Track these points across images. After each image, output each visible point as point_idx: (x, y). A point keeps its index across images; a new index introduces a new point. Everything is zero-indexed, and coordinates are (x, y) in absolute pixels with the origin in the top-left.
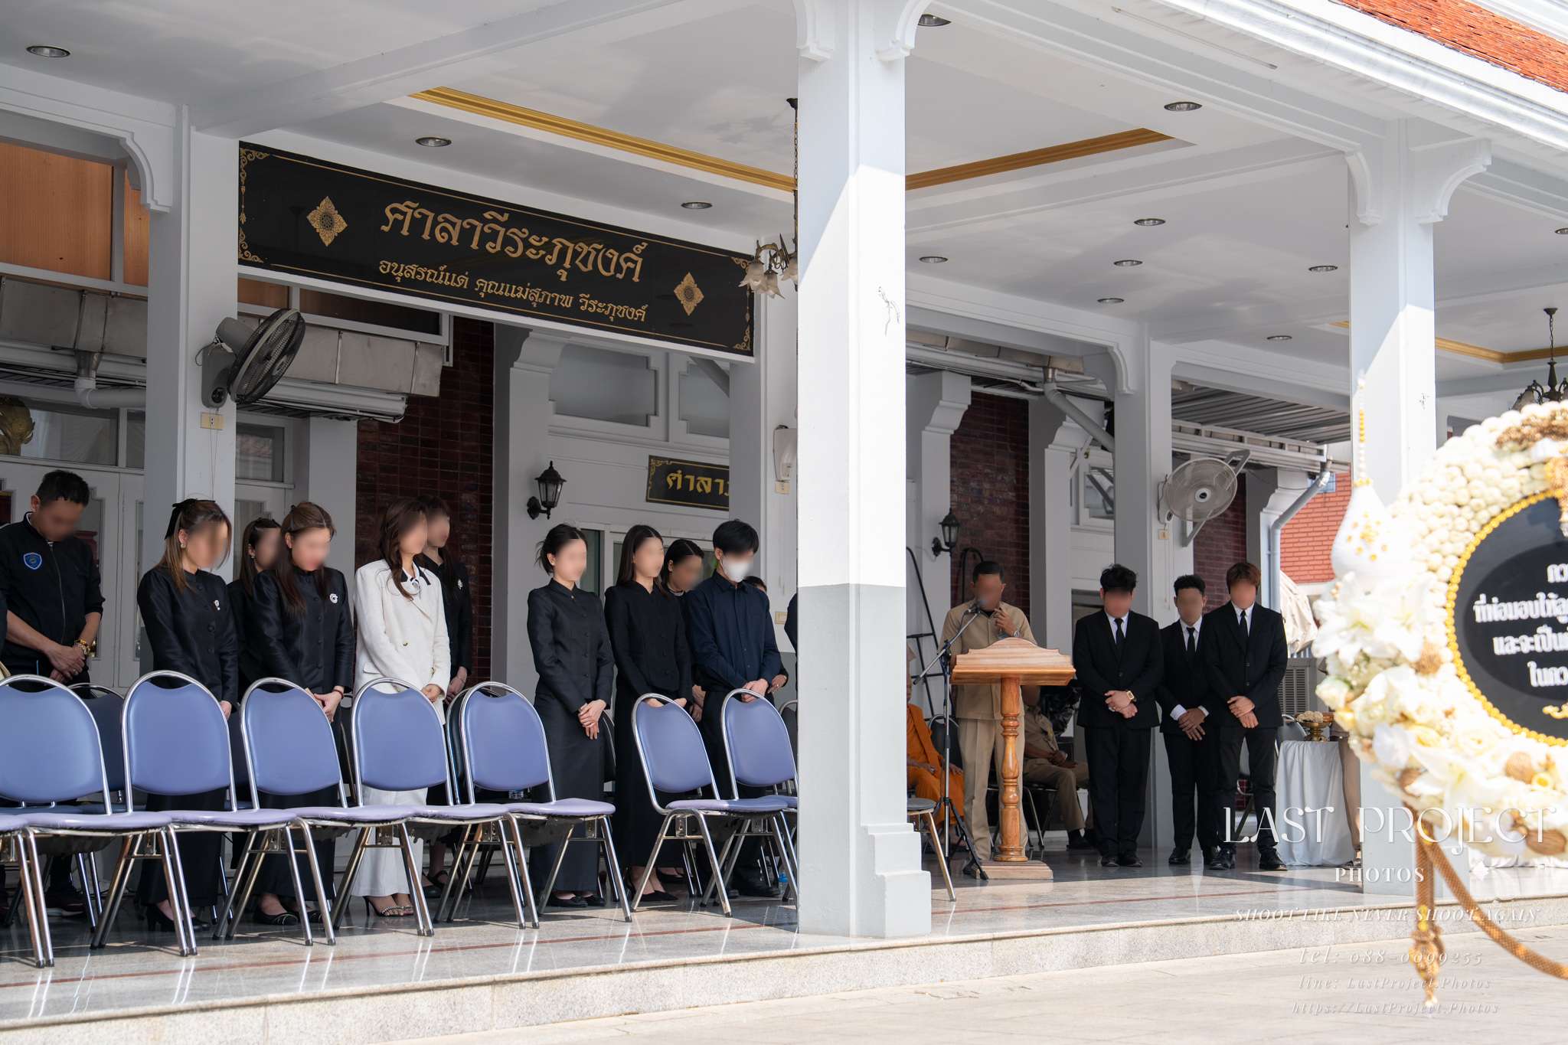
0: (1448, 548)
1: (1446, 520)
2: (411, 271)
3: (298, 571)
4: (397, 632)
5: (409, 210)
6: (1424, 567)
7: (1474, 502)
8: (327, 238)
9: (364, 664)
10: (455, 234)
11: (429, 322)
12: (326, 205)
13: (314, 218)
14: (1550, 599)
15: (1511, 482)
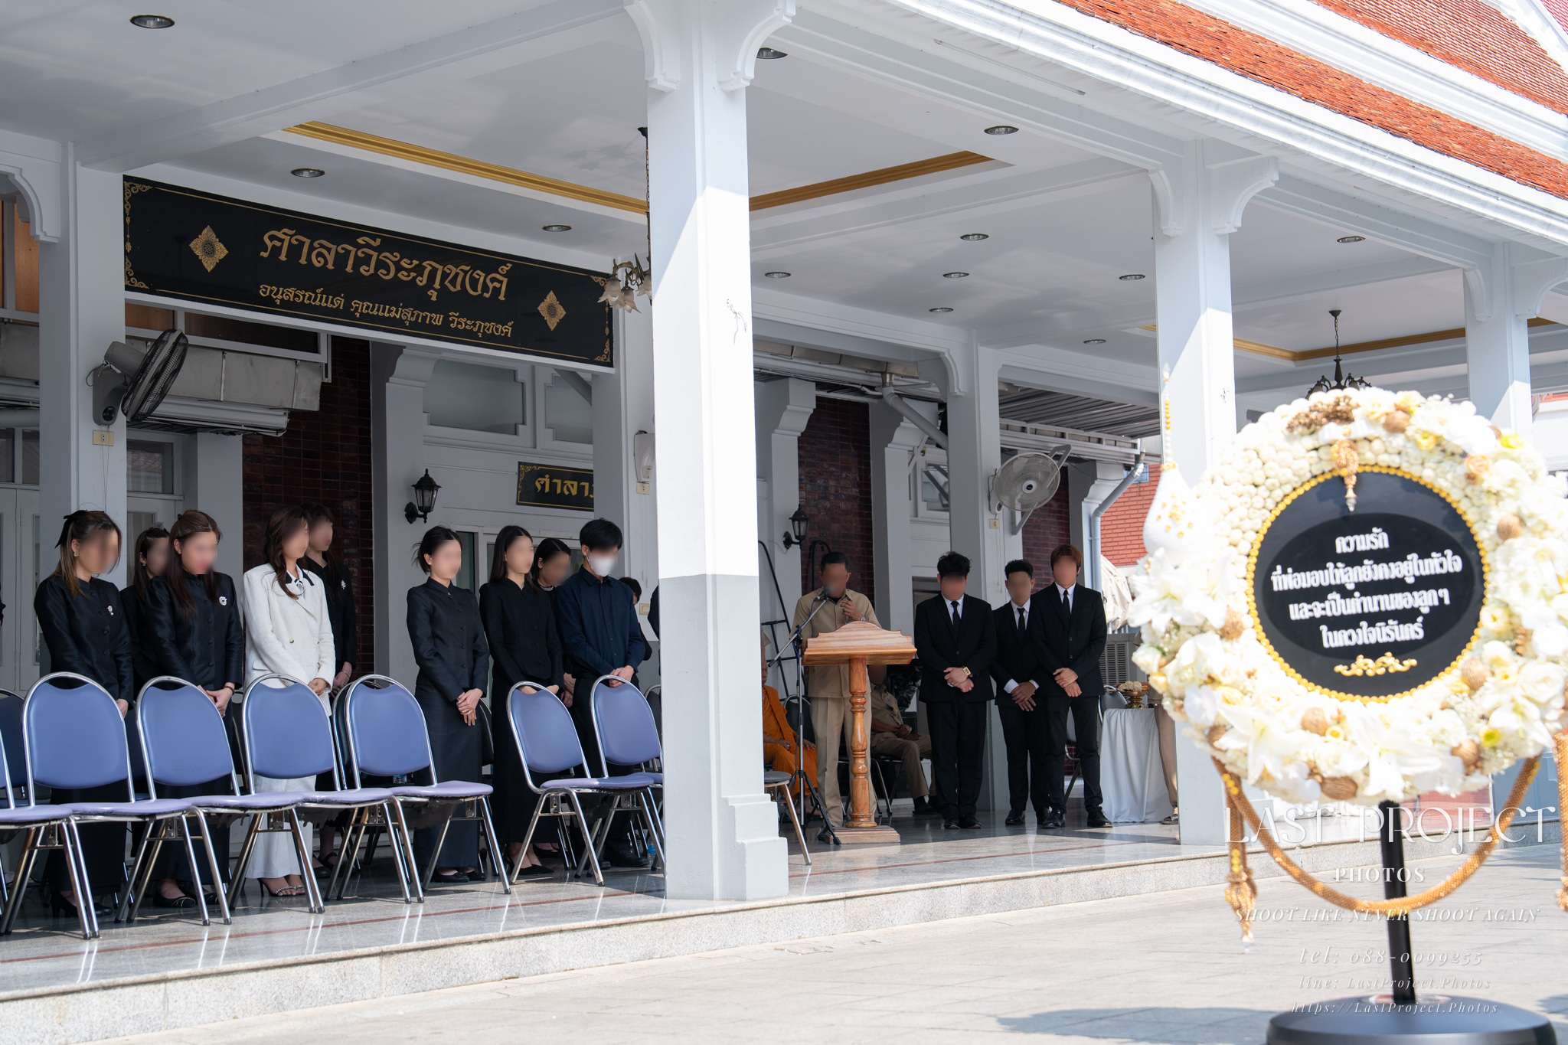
0: (1247, 525)
1: (1242, 499)
2: (289, 294)
3: (188, 576)
4: (283, 629)
5: (286, 236)
6: (1227, 541)
7: (1269, 481)
8: (209, 265)
9: (253, 662)
10: (331, 259)
11: (307, 341)
12: (208, 233)
13: (196, 246)
14: (1338, 568)
15: (1302, 463)
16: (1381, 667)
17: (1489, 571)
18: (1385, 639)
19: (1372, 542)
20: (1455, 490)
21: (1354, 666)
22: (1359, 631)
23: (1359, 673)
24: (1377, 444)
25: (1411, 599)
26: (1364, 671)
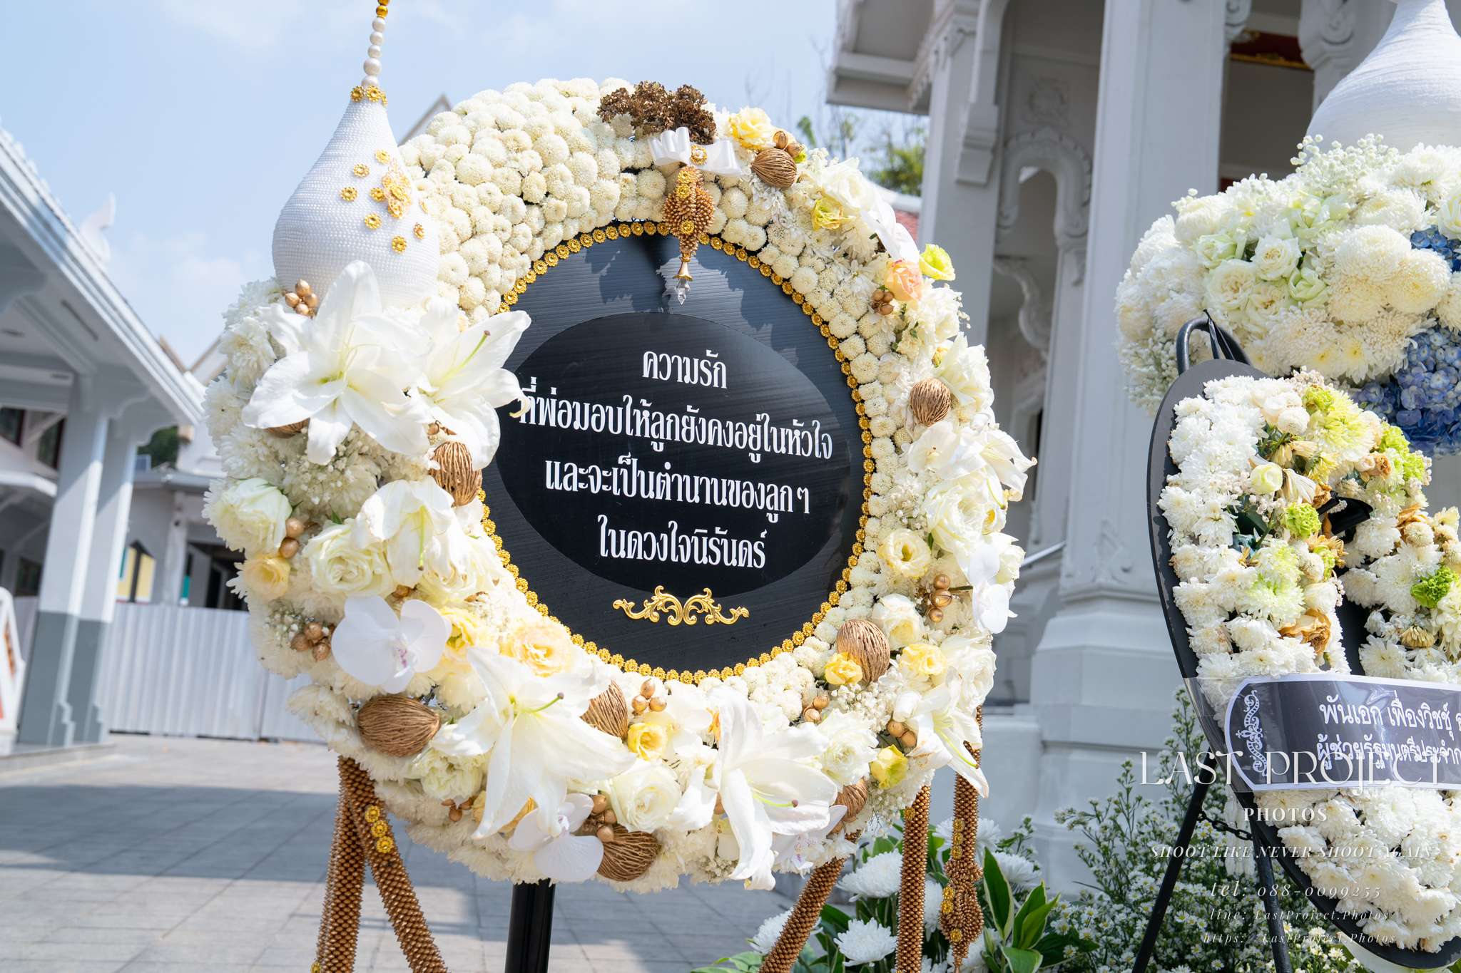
1: (502, 222)
14: (642, 408)
15: (613, 189)
16: (693, 612)
17: (875, 471)
18: (705, 560)
19: (701, 373)
20: (843, 317)
21: (648, 605)
22: (664, 536)
23: (655, 618)
24: (736, 197)
25: (753, 493)
26: (663, 616)
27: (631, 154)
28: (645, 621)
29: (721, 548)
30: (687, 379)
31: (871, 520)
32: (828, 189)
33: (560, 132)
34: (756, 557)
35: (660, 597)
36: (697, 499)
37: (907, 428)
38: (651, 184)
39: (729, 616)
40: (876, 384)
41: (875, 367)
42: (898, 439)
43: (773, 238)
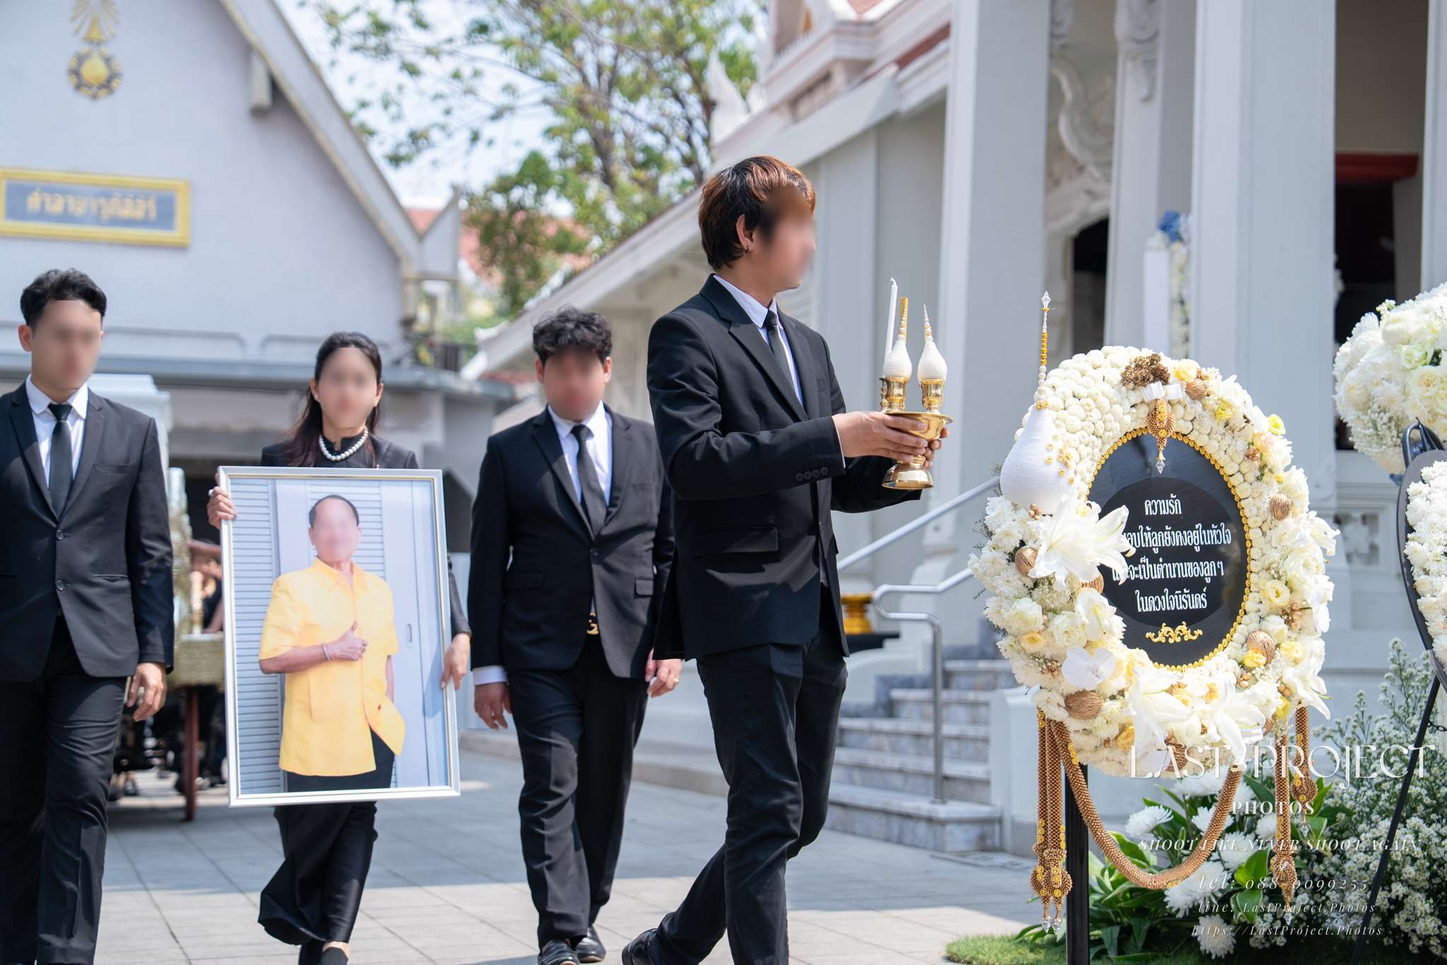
7: (1105, 435)
14: (1147, 531)
15: (1128, 419)
16: (1179, 635)
17: (1252, 546)
18: (1181, 608)
19: (1170, 508)
20: (1232, 464)
21: (1160, 634)
22: (1163, 597)
23: (1164, 641)
24: (1180, 409)
25: (1198, 568)
26: (1167, 639)
27: (1134, 397)
28: (1160, 642)
29: (1187, 599)
30: (1165, 512)
31: (1253, 575)
32: (1225, 399)
33: (1104, 394)
34: (1203, 602)
35: (1165, 629)
36: (1175, 576)
37: (1268, 522)
38: (1144, 411)
39: (1193, 635)
40: (1250, 498)
41: (1250, 490)
42: (1264, 529)
43: (1197, 427)
